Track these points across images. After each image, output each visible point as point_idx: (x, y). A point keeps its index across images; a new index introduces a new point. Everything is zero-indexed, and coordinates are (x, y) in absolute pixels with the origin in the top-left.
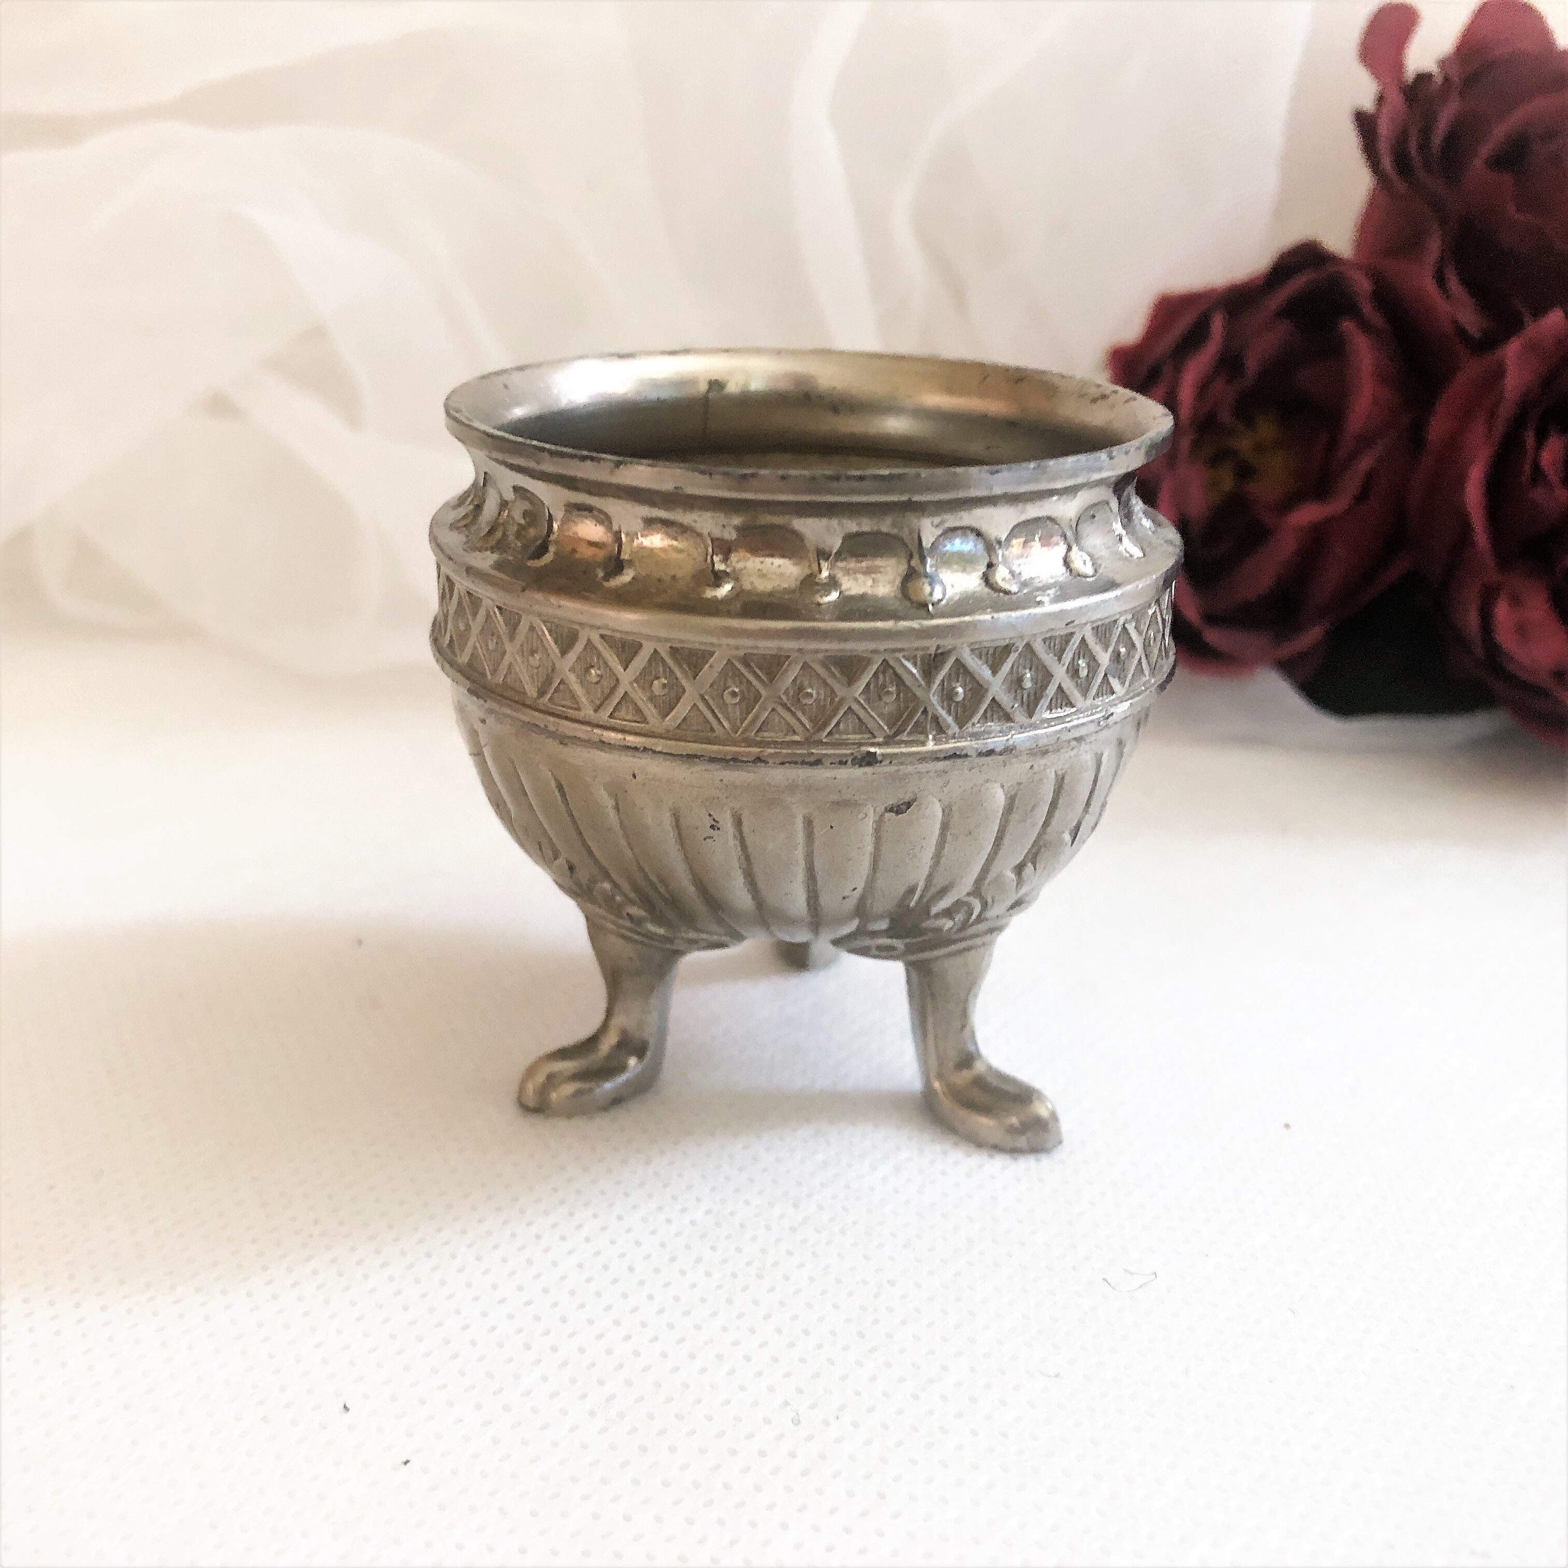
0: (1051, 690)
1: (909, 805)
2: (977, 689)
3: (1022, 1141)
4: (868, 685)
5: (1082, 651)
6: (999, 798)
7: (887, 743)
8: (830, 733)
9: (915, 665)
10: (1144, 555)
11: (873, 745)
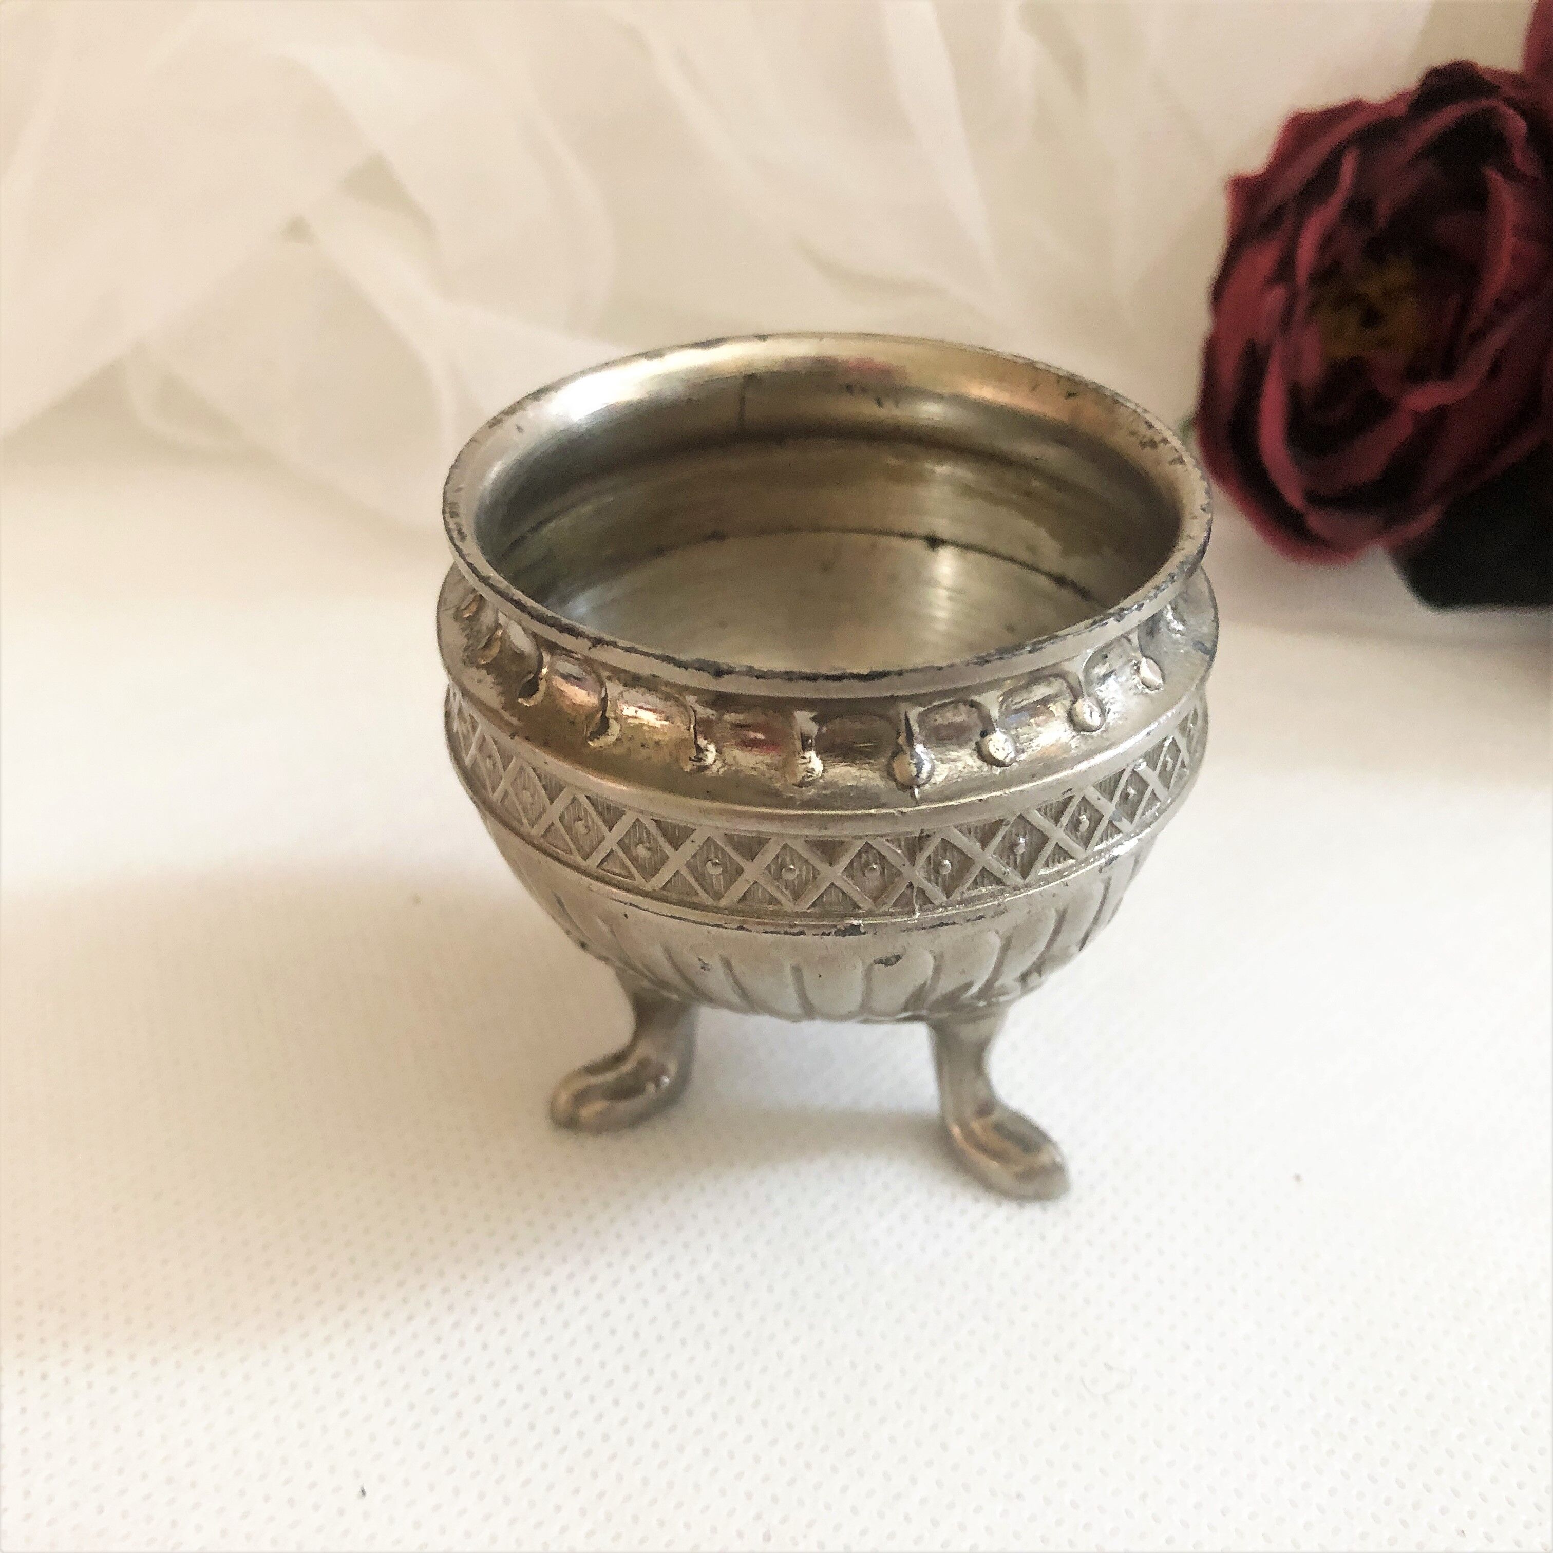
0: (1049, 849)
1: (898, 958)
2: (965, 862)
3: (1029, 1189)
4: (852, 862)
5: (1082, 808)
6: (996, 942)
7: (869, 914)
8: (813, 905)
9: (900, 847)
10: (1164, 679)
11: (856, 916)
